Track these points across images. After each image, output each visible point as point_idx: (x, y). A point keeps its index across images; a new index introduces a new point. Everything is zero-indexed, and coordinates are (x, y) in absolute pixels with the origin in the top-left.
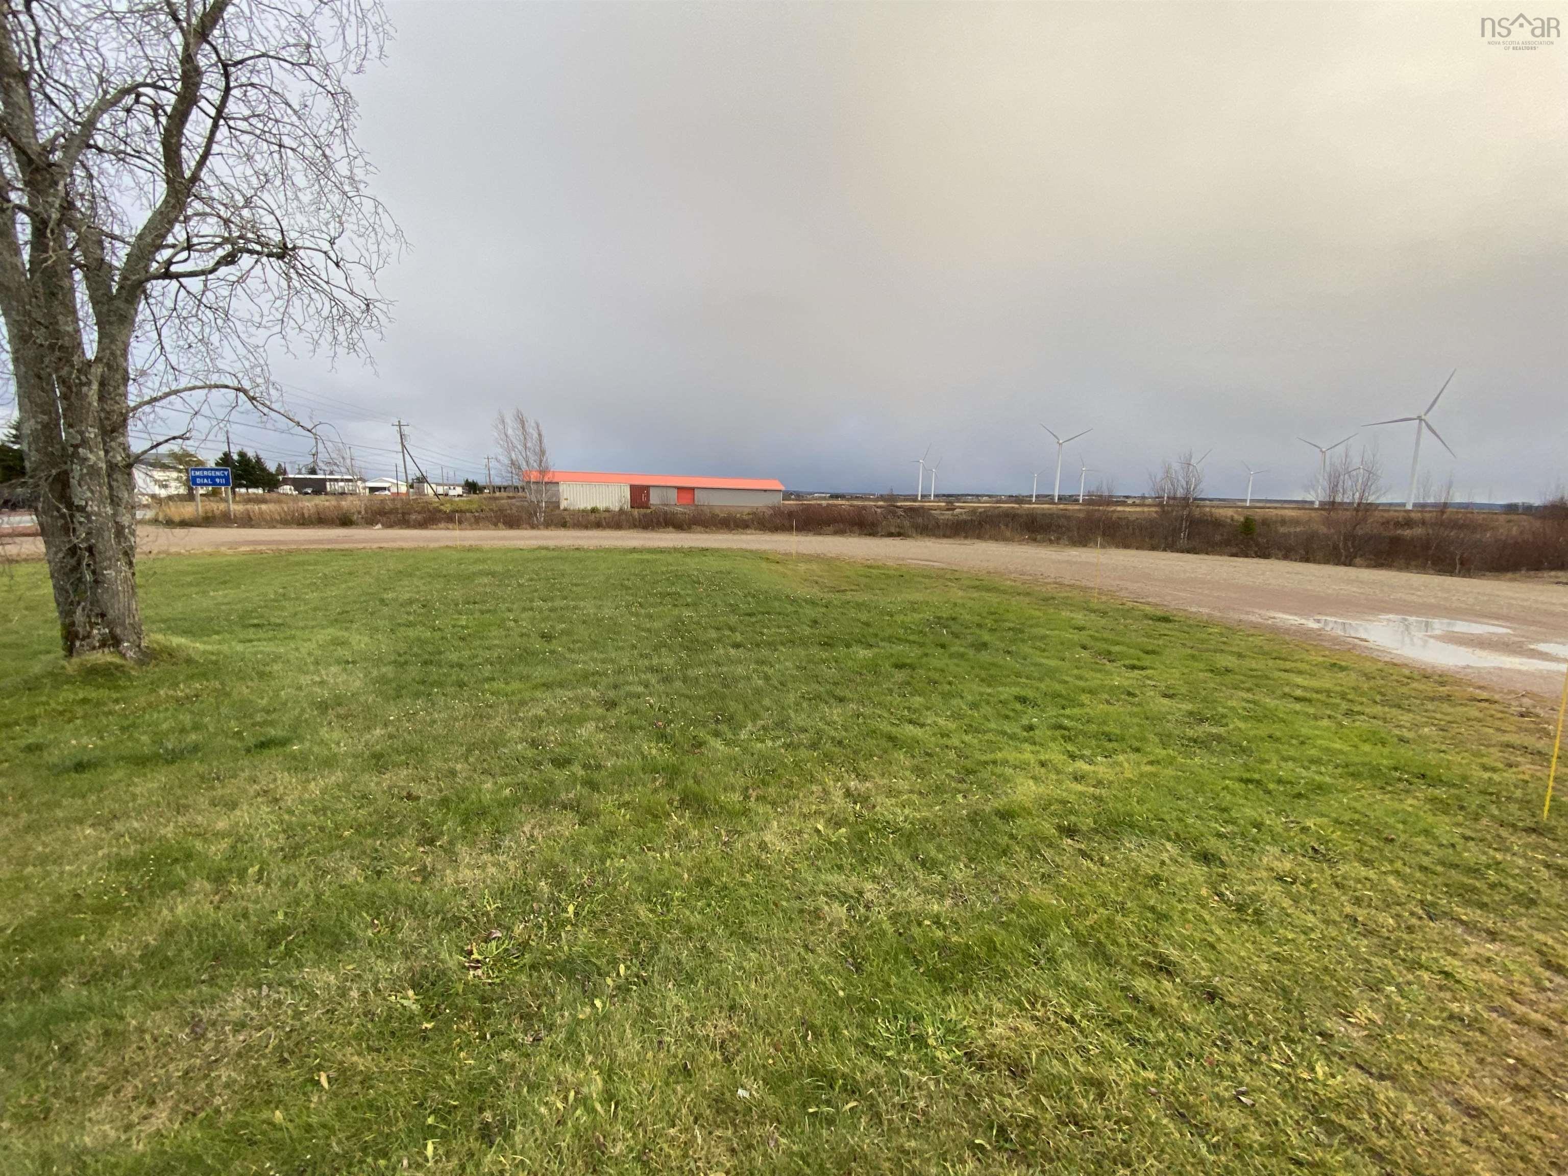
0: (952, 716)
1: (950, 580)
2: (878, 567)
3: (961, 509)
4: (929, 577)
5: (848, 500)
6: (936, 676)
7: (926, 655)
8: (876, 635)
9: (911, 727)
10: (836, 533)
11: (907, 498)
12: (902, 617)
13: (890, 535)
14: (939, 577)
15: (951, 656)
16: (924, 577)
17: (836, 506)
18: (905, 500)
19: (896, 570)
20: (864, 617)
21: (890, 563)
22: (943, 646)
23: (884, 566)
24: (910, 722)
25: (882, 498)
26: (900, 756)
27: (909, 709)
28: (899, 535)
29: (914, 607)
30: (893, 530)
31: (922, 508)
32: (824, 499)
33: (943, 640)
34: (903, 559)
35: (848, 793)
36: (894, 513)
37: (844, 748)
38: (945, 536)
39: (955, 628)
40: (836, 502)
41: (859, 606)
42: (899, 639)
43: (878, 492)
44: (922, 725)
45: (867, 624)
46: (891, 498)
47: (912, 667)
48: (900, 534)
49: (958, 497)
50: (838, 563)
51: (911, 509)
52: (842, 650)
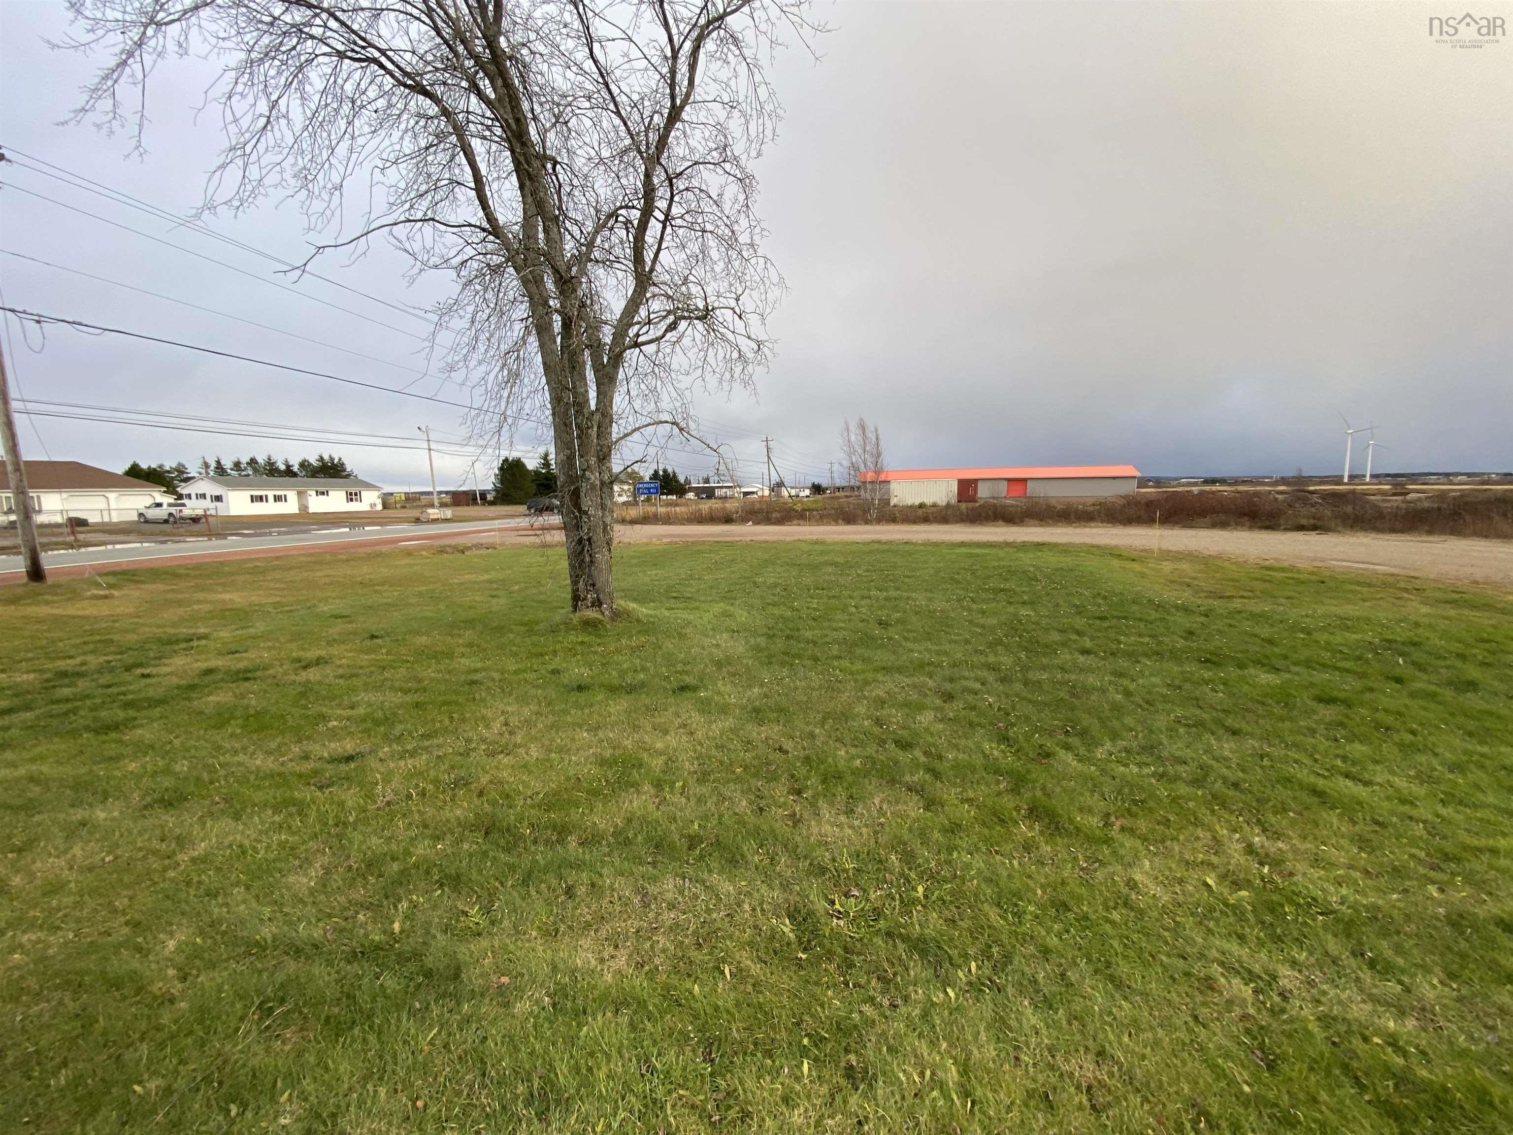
0: (1418, 776)
1: (1406, 590)
2: (1283, 570)
3: (1416, 493)
4: (1369, 585)
5: (1230, 484)
6: (1390, 720)
7: (1371, 690)
8: (1286, 657)
9: (1349, 783)
10: (1214, 526)
11: (1323, 480)
12: (1326, 636)
13: (1301, 528)
14: (1385, 585)
15: (1413, 695)
16: (1359, 583)
17: (1213, 493)
18: (1321, 483)
19: (1312, 573)
20: (1265, 631)
21: (1301, 565)
22: (1399, 680)
23: (1292, 569)
24: (1347, 776)
25: (1283, 481)
26: (1333, 818)
27: (1345, 759)
28: (1314, 528)
29: (1345, 624)
30: (1304, 522)
31: (1353, 492)
32: (1195, 484)
33: (1398, 672)
34: (1323, 560)
35: (1250, 849)
36: (1305, 502)
37: (1242, 791)
38: (1393, 530)
39: (1418, 656)
40: (1214, 488)
41: (1255, 617)
42: (1324, 665)
43: (1276, 476)
44: (1367, 783)
45: (1270, 642)
46: (1299, 482)
47: (1348, 704)
48: (1317, 527)
49: (1413, 477)
50: (1219, 563)
51: (1334, 495)
52: (1233, 672)
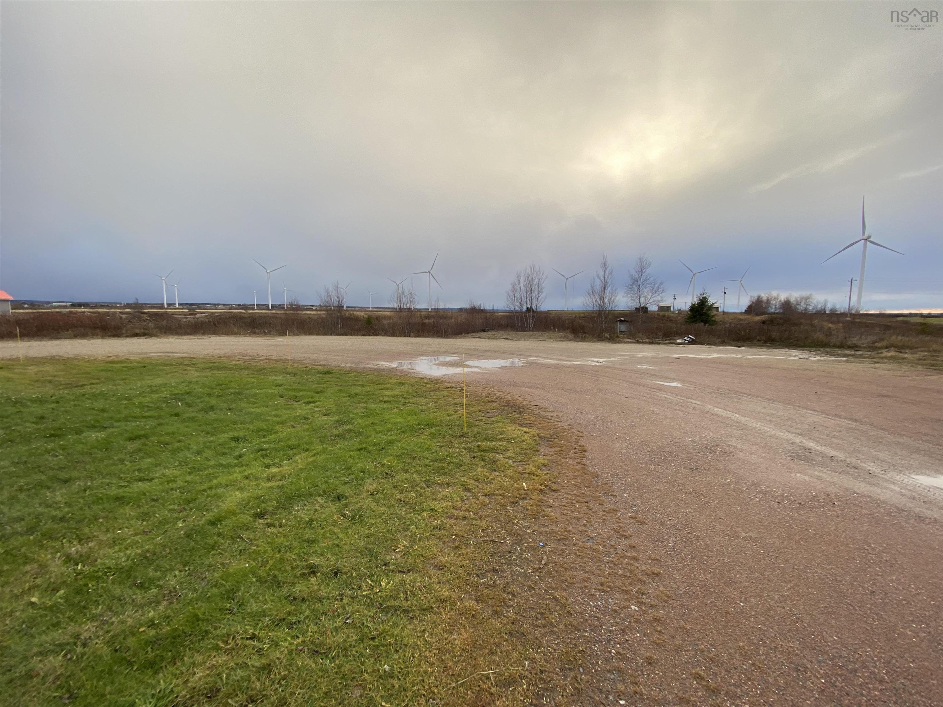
0: (180, 464)
1: (188, 365)
2: (121, 362)
3: (201, 313)
4: (171, 365)
5: (92, 307)
6: (167, 439)
7: (160, 424)
8: (111, 418)
9: (140, 484)
10: (75, 336)
11: (153, 306)
12: (141, 399)
13: (136, 335)
14: (179, 364)
15: (184, 421)
16: (165, 365)
17: (76, 313)
18: (152, 308)
19: (139, 362)
20: (100, 404)
21: (132, 357)
22: (177, 415)
23: (127, 361)
24: (140, 480)
25: (129, 306)
26: (128, 511)
27: (139, 470)
28: (144, 335)
29: (153, 390)
30: (138, 331)
31: (166, 313)
32: (66, 307)
33: (177, 410)
34: (146, 353)
36: (139, 318)
37: (68, 521)
38: (188, 334)
39: (189, 400)
40: (79, 310)
41: (94, 397)
42: (135, 417)
43: (124, 302)
44: (150, 480)
45: (103, 411)
46: (137, 307)
47: (146, 436)
48: (146, 334)
49: (199, 306)
50: (76, 362)
51: (156, 314)
52: (71, 438)
